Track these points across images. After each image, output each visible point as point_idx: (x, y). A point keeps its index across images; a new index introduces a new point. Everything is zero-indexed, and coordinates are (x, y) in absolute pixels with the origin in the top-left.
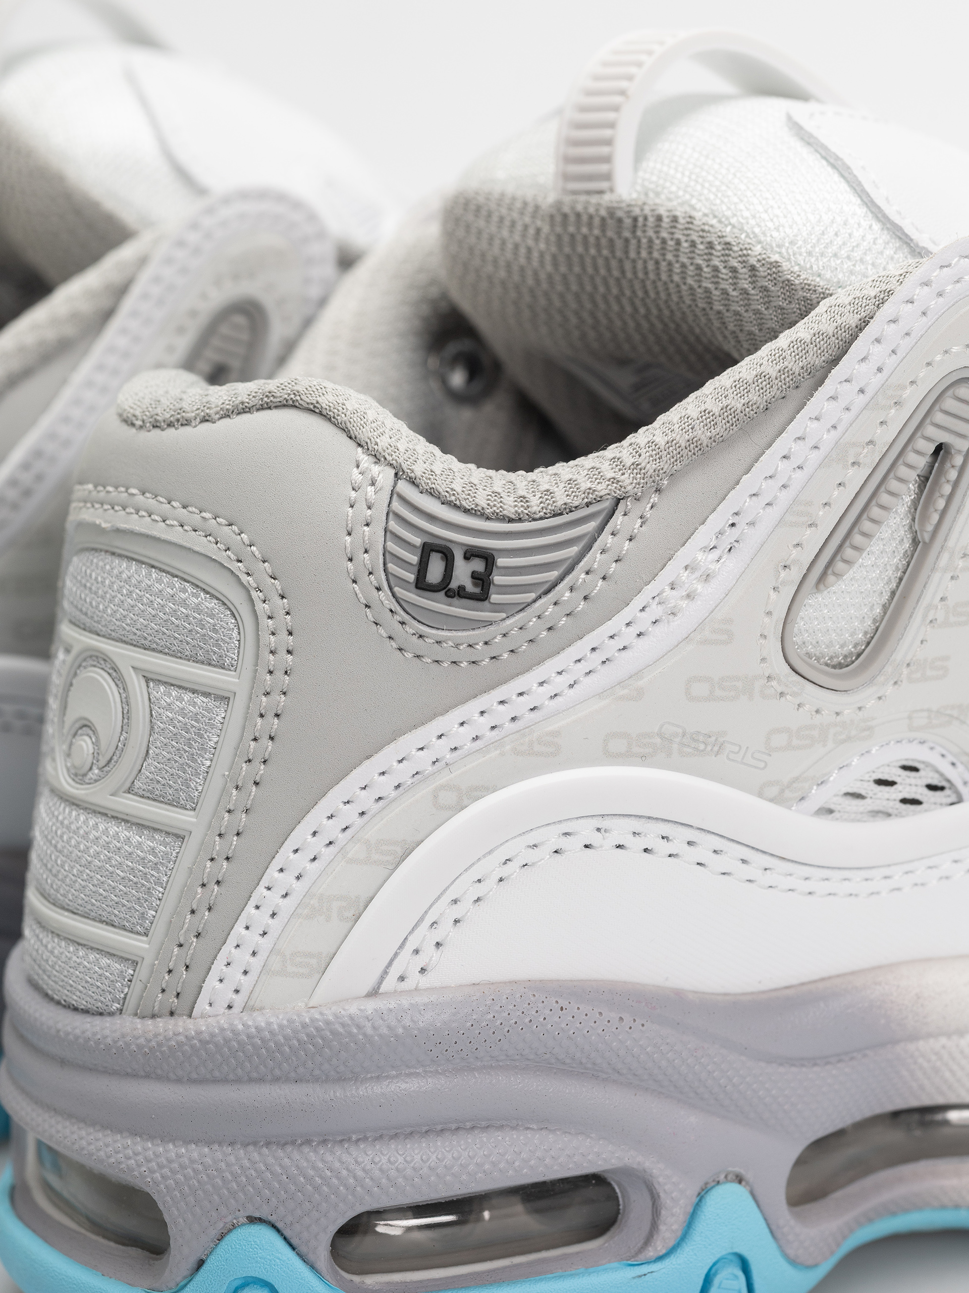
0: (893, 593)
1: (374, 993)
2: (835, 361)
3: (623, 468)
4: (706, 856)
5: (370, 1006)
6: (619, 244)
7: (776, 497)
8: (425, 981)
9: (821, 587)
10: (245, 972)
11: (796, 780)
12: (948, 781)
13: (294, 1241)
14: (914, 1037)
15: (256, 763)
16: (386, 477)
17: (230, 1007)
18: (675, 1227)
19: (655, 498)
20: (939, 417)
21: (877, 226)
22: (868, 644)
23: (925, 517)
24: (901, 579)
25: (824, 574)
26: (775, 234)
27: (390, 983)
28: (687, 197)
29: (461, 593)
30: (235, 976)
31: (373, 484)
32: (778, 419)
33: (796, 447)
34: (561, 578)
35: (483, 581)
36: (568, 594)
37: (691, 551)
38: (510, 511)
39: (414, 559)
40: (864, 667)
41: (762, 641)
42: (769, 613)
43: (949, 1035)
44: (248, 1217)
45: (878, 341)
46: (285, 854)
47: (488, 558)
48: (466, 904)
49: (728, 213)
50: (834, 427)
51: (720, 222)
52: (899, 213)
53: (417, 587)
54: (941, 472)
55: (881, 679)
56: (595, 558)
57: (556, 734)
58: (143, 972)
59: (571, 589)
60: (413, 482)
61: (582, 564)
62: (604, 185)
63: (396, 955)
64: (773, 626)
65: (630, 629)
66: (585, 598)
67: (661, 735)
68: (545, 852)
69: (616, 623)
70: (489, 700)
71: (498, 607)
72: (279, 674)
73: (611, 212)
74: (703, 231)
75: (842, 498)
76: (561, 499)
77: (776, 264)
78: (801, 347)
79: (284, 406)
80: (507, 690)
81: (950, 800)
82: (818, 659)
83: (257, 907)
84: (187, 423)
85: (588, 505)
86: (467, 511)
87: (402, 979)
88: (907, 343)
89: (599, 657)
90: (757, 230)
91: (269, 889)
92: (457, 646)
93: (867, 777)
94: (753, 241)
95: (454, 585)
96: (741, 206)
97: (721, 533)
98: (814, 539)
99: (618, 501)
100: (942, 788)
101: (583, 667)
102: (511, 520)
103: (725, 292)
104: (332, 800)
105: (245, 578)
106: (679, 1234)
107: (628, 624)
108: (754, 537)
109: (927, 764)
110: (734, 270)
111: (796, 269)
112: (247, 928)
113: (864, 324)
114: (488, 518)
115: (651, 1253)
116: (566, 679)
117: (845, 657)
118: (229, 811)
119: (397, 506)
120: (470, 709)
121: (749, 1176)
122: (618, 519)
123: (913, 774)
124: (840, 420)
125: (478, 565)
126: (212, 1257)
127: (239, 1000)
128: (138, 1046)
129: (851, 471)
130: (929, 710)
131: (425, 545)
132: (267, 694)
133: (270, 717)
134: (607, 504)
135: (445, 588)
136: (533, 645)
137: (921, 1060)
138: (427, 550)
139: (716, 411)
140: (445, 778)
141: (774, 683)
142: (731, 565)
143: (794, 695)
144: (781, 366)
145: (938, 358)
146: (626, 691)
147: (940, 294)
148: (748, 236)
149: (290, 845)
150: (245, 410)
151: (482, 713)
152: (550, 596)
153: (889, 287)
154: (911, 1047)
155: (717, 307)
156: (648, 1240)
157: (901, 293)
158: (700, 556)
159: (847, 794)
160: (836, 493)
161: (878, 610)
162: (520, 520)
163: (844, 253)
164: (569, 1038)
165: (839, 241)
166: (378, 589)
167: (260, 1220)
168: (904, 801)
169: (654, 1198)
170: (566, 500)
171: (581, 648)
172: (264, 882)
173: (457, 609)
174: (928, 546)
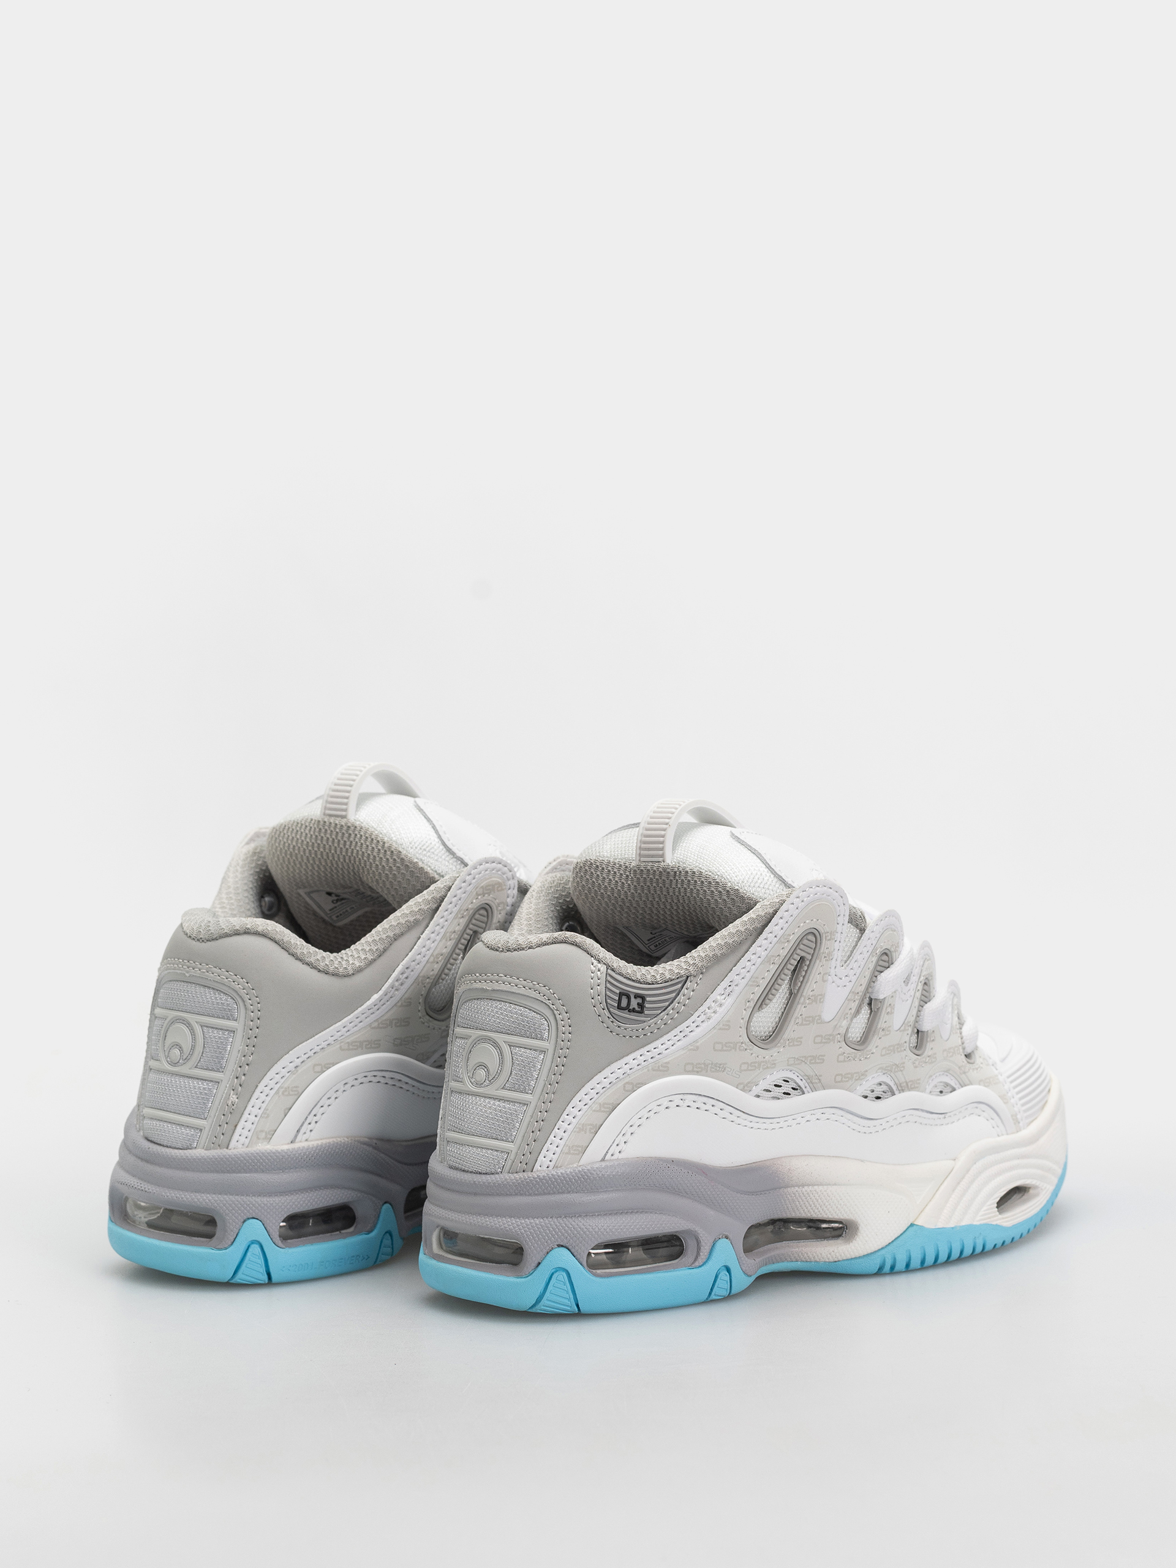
0: (783, 1013)
1: (603, 1160)
2: (766, 925)
3: (690, 965)
4: (718, 1111)
5: (603, 1164)
6: (668, 882)
7: (745, 976)
8: (621, 1156)
9: (760, 1009)
10: (554, 1154)
11: (749, 1083)
12: (799, 1086)
13: (575, 1254)
14: (787, 1187)
15: (557, 1075)
16: (603, 968)
17: (548, 1167)
18: (706, 1254)
19: (701, 976)
20: (802, 946)
21: (772, 876)
22: (774, 1032)
23: (795, 984)
24: (785, 1008)
25: (761, 1004)
26: (736, 879)
27: (608, 1157)
28: (697, 864)
29: (634, 1010)
30: (550, 1155)
31: (599, 971)
32: (744, 948)
33: (753, 957)
34: (669, 1005)
35: (641, 1006)
36: (672, 1011)
37: (715, 995)
38: (649, 981)
39: (617, 998)
40: (773, 1040)
41: (740, 1029)
42: (743, 1019)
43: (799, 1186)
44: (557, 1245)
45: (781, 918)
46: (569, 1108)
47: (643, 998)
48: (635, 1127)
49: (716, 870)
50: (766, 950)
51: (713, 874)
52: (780, 871)
53: (618, 1008)
54: (801, 967)
55: (779, 1045)
56: (681, 998)
57: (668, 1063)
58: (512, 1156)
59: (673, 1009)
60: (613, 970)
61: (676, 1000)
62: (661, 859)
63: (611, 1145)
64: (743, 1023)
65: (694, 1024)
66: (678, 1013)
67: (704, 1064)
68: (663, 1108)
69: (689, 1022)
70: (643, 1050)
71: (648, 1016)
72: (566, 1041)
73: (665, 870)
74: (706, 877)
75: (768, 976)
76: (668, 976)
77: (737, 890)
78: (752, 920)
79: (561, 942)
80: (650, 1047)
81: (799, 1094)
82: (756, 1037)
83: (558, 1129)
84: (523, 949)
85: (678, 978)
86: (633, 981)
87: (612, 1155)
88: (791, 919)
89: (682, 1034)
90: (728, 877)
91: (563, 1122)
92: (632, 1030)
93: (772, 1084)
94: (727, 881)
95: (631, 1008)
96: (721, 868)
97: (726, 989)
98: (758, 991)
99: (688, 977)
100: (797, 1089)
101: (677, 1038)
102: (650, 984)
103: (716, 900)
104: (587, 1088)
105: (551, 1006)
106: (707, 1257)
107: (693, 1022)
108: (737, 990)
109: (792, 1079)
110: (720, 892)
111: (745, 892)
112: (555, 1137)
113: (776, 912)
114: (641, 983)
115: (697, 1264)
116: (671, 1043)
117: (765, 1037)
118: (547, 1093)
119: (609, 978)
120: (637, 1054)
121: (730, 1236)
122: (688, 984)
123: (787, 1083)
124: (768, 947)
125: (640, 1000)
126: (544, 1260)
127: (552, 1164)
128: (513, 1183)
129: (772, 966)
130: (794, 1058)
131: (620, 993)
132: (561, 1049)
133: (562, 1058)
134: (685, 978)
135: (628, 1009)
136: (659, 1030)
137: (788, 1196)
138: (621, 995)
139: (723, 944)
140: (627, 1080)
141: (743, 1045)
142: (729, 1001)
143: (750, 1050)
144: (745, 927)
145: (802, 925)
146: (692, 1047)
147: (802, 901)
148: (725, 879)
149: (571, 1105)
150: (546, 944)
151: (641, 1055)
152: (665, 1011)
153: (783, 899)
154: (785, 1190)
155: (712, 906)
156: (696, 1260)
157: (788, 901)
158: (719, 997)
159: (764, 1090)
160: (766, 974)
161: (777, 1019)
162: (653, 984)
163: (762, 886)
164: (671, 1178)
165: (759, 881)
166: (603, 1009)
167: (562, 1246)
168: (784, 1093)
169: (698, 1242)
170: (670, 976)
171: (676, 1031)
172: (561, 1119)
173: (633, 1016)
174: (796, 995)
